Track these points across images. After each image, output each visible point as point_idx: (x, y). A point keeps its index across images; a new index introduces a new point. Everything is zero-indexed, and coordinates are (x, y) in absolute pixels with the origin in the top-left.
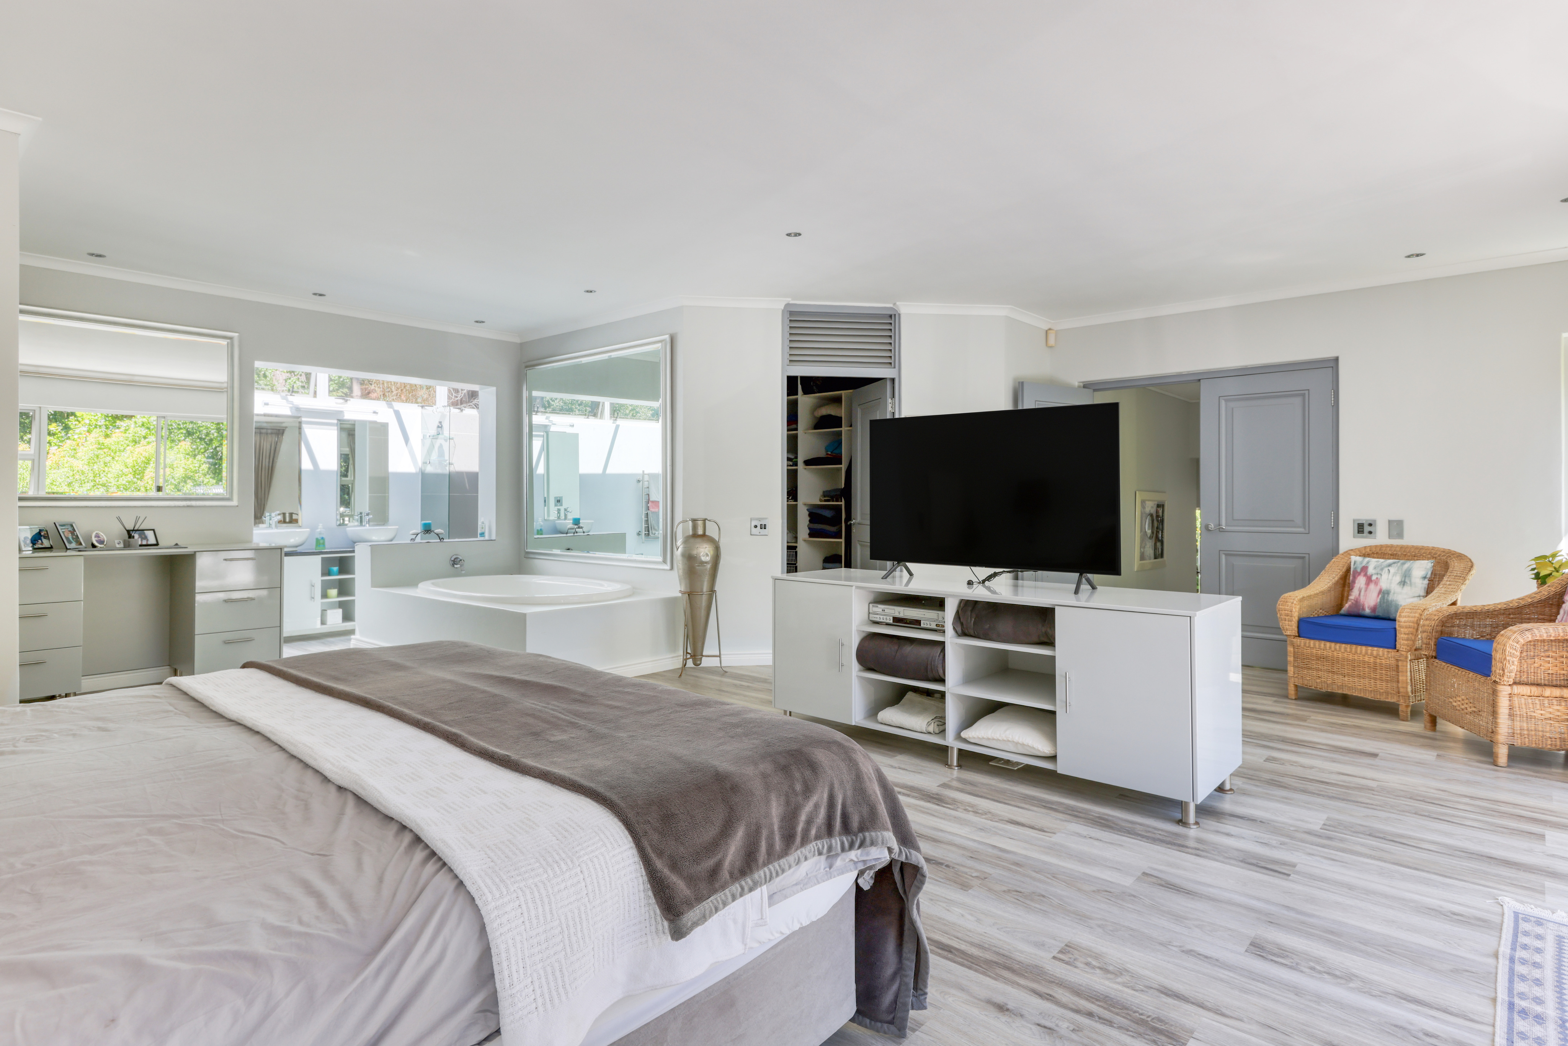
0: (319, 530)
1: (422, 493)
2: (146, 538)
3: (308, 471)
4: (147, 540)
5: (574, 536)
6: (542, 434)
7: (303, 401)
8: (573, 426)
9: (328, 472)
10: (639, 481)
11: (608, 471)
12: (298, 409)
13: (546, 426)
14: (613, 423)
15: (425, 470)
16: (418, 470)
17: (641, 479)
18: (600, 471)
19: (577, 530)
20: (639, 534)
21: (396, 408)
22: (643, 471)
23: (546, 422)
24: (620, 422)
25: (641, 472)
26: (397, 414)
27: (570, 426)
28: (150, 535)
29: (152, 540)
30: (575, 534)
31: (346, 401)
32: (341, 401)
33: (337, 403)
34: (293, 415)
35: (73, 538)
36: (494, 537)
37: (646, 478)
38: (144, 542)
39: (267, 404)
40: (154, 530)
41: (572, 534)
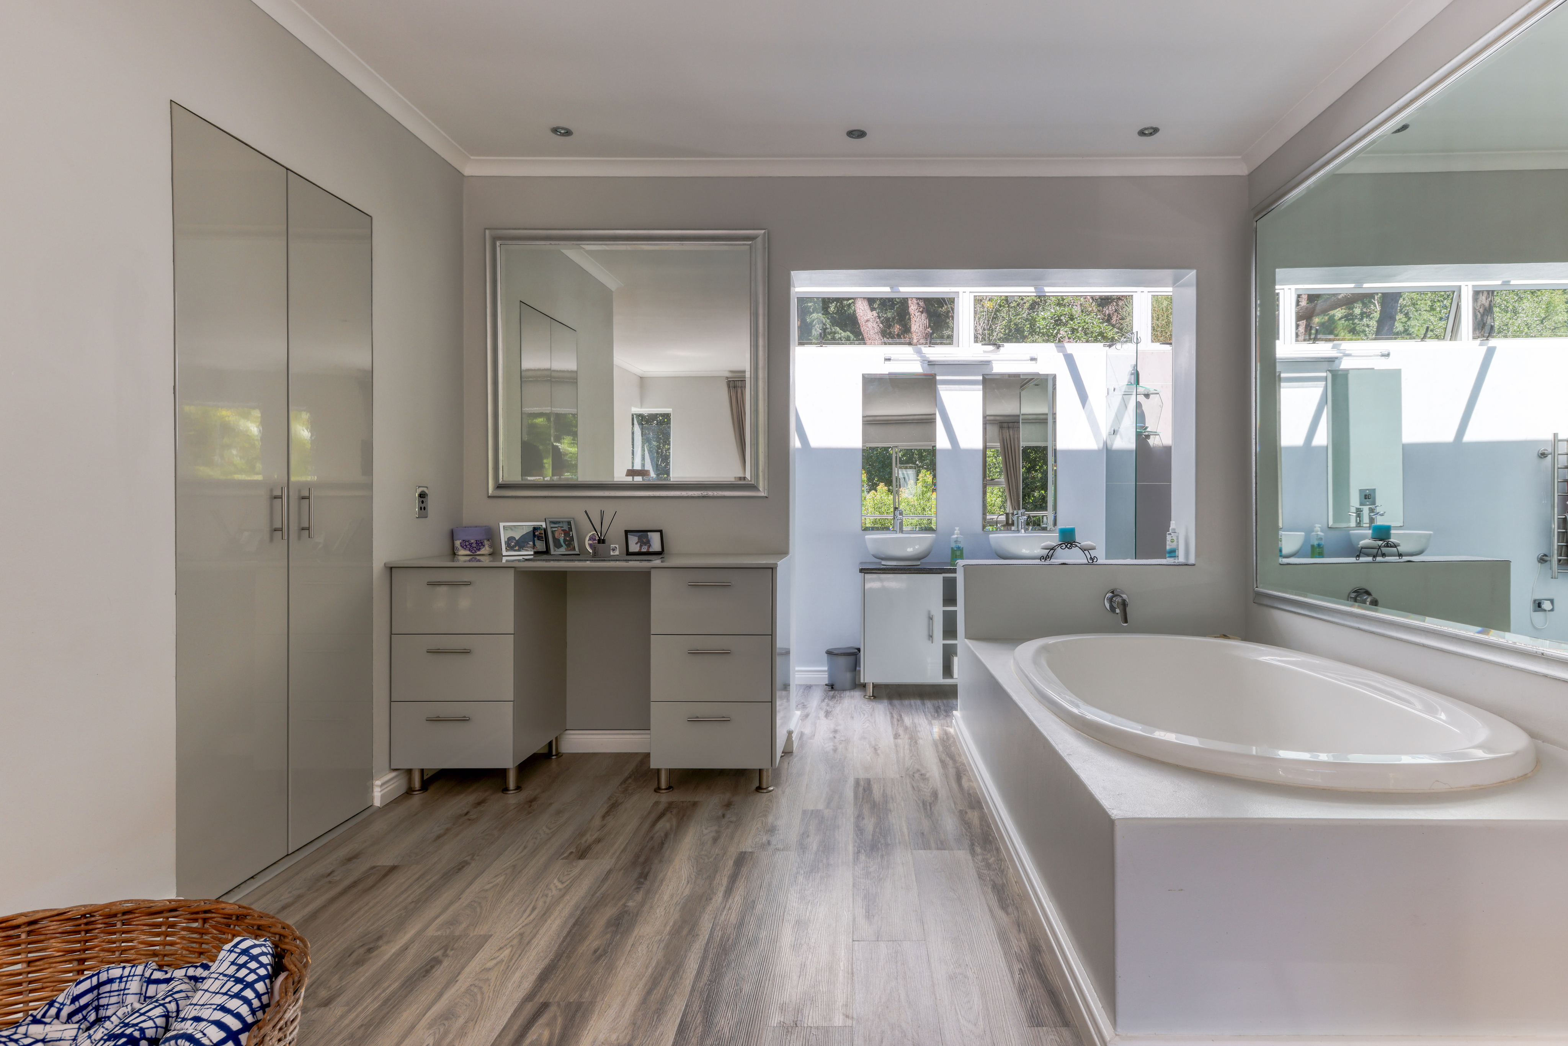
0: (955, 536)
1: (1106, 482)
2: (648, 543)
3: (944, 451)
4: (650, 546)
5: (1374, 562)
6: (1324, 374)
7: (938, 353)
8: (1388, 355)
9: (970, 452)
10: (1543, 455)
11: (1468, 437)
12: (931, 364)
13: (1331, 360)
14: (1481, 345)
15: (1112, 445)
16: (1101, 446)
17: (1550, 450)
18: (1449, 437)
19: (1384, 550)
20: (1543, 560)
21: (1069, 352)
22: (1555, 435)
23: (1333, 353)
24: (1492, 342)
25: (1551, 437)
26: (1070, 360)
27: (1383, 355)
28: (655, 538)
29: (656, 546)
30: (1379, 559)
31: (998, 347)
32: (991, 348)
33: (985, 352)
34: (926, 372)
35: (565, 541)
36: (1192, 561)
37: (1562, 448)
38: (644, 549)
39: (888, 360)
40: (661, 532)
41: (1370, 559)
